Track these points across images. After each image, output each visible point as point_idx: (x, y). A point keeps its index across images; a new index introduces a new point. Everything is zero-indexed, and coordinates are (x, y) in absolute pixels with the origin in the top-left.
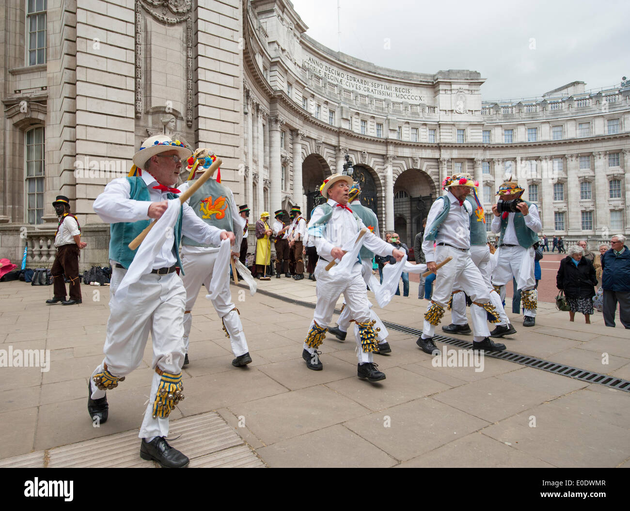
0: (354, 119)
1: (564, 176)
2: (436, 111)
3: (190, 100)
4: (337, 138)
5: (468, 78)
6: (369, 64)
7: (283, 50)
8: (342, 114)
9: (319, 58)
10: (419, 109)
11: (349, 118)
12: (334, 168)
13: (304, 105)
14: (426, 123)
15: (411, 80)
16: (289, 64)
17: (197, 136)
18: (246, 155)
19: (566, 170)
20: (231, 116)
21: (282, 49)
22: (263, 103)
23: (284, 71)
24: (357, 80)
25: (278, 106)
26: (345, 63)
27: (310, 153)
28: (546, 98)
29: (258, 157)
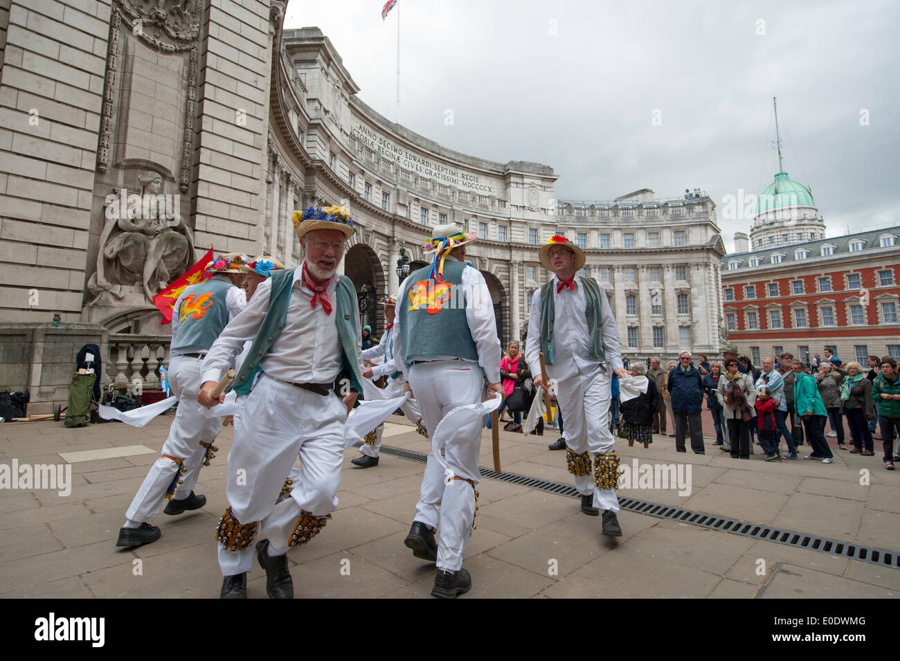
0: (412, 206)
1: (636, 288)
2: (507, 206)
3: (187, 155)
4: (391, 227)
5: (541, 173)
6: (433, 143)
7: (326, 112)
8: (398, 199)
9: (373, 128)
10: (488, 202)
11: (407, 204)
12: (386, 263)
13: (351, 183)
14: (478, 214)
15: (479, 167)
16: (334, 130)
17: (194, 205)
18: (268, 238)
19: (637, 282)
20: (247, 184)
21: (324, 109)
22: (295, 173)
23: (326, 137)
24: (417, 160)
25: (316, 180)
26: (403, 137)
27: (356, 243)
28: (617, 203)
29: (285, 243)
